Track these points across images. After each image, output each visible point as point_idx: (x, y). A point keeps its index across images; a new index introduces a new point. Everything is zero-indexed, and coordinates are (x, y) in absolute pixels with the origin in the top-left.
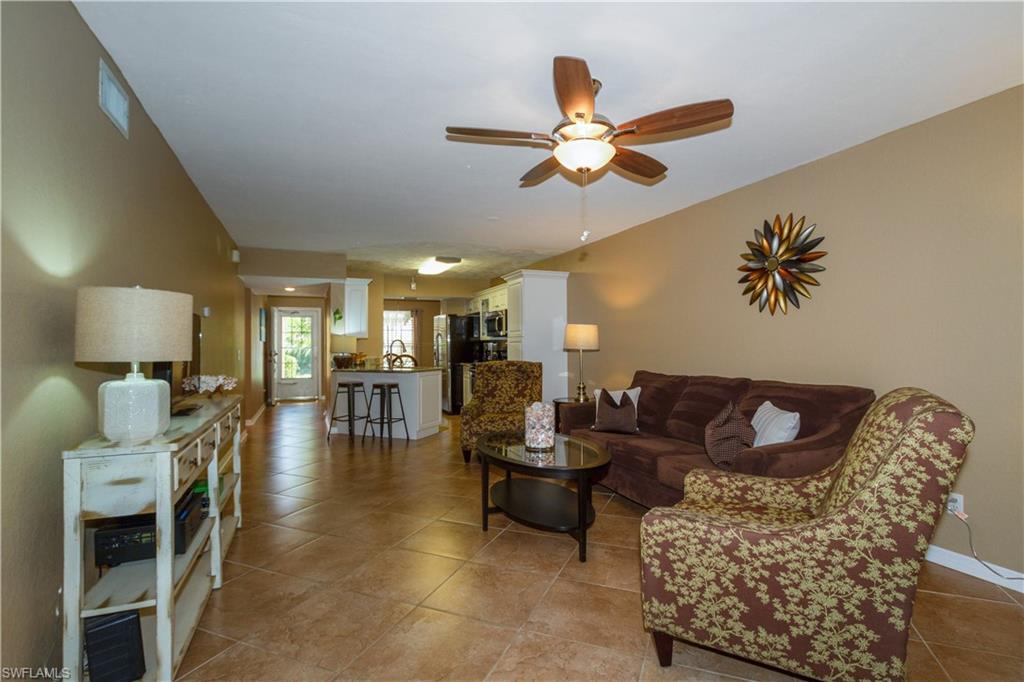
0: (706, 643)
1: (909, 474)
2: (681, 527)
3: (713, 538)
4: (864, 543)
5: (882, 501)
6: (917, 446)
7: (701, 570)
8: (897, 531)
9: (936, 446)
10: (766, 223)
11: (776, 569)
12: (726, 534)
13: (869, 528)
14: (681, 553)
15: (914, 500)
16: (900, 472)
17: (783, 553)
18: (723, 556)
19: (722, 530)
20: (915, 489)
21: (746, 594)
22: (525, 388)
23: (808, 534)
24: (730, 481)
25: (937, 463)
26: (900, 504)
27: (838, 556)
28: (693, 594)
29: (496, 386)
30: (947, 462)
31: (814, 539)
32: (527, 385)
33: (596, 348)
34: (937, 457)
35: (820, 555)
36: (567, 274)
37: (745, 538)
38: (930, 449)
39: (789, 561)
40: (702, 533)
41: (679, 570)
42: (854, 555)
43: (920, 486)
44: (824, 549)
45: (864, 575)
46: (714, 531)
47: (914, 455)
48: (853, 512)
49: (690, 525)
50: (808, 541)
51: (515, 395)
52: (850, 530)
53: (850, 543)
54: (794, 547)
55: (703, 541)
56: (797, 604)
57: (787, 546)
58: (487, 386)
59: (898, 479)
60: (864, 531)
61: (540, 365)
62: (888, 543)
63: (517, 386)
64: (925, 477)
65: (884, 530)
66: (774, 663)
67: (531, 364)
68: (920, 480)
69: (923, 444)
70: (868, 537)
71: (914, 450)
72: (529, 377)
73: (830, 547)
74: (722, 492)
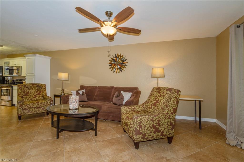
0: (148, 140)
1: (175, 100)
2: (143, 118)
3: (149, 118)
5: (172, 105)
6: (175, 95)
7: (147, 126)
8: (174, 109)
9: (177, 95)
10: (115, 55)
11: (159, 121)
12: (151, 117)
13: (171, 110)
14: (143, 123)
16: (174, 100)
17: (160, 117)
18: (151, 121)
19: (150, 116)
22: (41, 92)
24: (131, 107)
25: (177, 98)
26: (174, 105)
28: (146, 131)
29: (28, 92)
32: (41, 91)
33: (68, 80)
34: (177, 97)
37: (154, 116)
40: (147, 118)
41: (143, 127)
43: (176, 102)
44: (165, 115)
45: (170, 117)
46: (149, 117)
47: (175, 97)
49: (145, 117)
50: (163, 114)
51: (37, 94)
52: (168, 111)
55: (147, 119)
58: (24, 92)
60: (170, 110)
61: (45, 85)
63: (37, 91)
64: (176, 100)
66: (158, 138)
67: (42, 84)
69: (176, 95)
70: (170, 111)
71: (175, 96)
72: (42, 88)
73: (166, 114)
74: (130, 110)
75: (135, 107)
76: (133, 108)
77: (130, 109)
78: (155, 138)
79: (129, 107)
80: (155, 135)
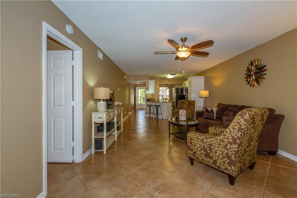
0: (198, 160)
1: (236, 125)
3: (199, 138)
4: (227, 140)
5: (230, 131)
6: (237, 119)
7: (197, 145)
8: (233, 138)
9: (241, 119)
10: (251, 61)
11: (211, 145)
12: (202, 137)
13: (228, 137)
14: (194, 141)
15: (237, 131)
16: (234, 125)
17: (212, 141)
18: (201, 142)
19: (201, 136)
20: (237, 129)
21: (205, 150)
22: (190, 107)
23: (217, 138)
24: (219, 129)
25: (241, 123)
26: (234, 132)
27: (222, 143)
28: (196, 149)
29: (183, 106)
30: (243, 123)
31: (217, 139)
32: (190, 106)
33: (208, 97)
34: (241, 122)
35: (218, 142)
36: (204, 77)
37: (205, 138)
38: (240, 120)
39: (213, 143)
41: (193, 144)
42: (225, 143)
43: (238, 128)
45: (227, 147)
46: (200, 136)
47: (237, 121)
48: (225, 133)
50: (216, 139)
51: (187, 109)
52: (224, 137)
53: (224, 140)
54: (214, 140)
55: (198, 138)
56: (214, 153)
57: (213, 140)
58: (180, 106)
59: (233, 126)
60: (227, 138)
61: (195, 101)
62: (231, 140)
63: (188, 106)
64: (239, 126)
65: (231, 138)
67: (192, 101)
68: (238, 127)
69: (238, 119)
70: (227, 139)
71: (237, 120)
72: (191, 104)
73: (220, 141)
74: (217, 132)
75: (223, 130)
76: (221, 130)
77: (216, 130)
78: (206, 164)
79: (216, 128)
80: (206, 159)
